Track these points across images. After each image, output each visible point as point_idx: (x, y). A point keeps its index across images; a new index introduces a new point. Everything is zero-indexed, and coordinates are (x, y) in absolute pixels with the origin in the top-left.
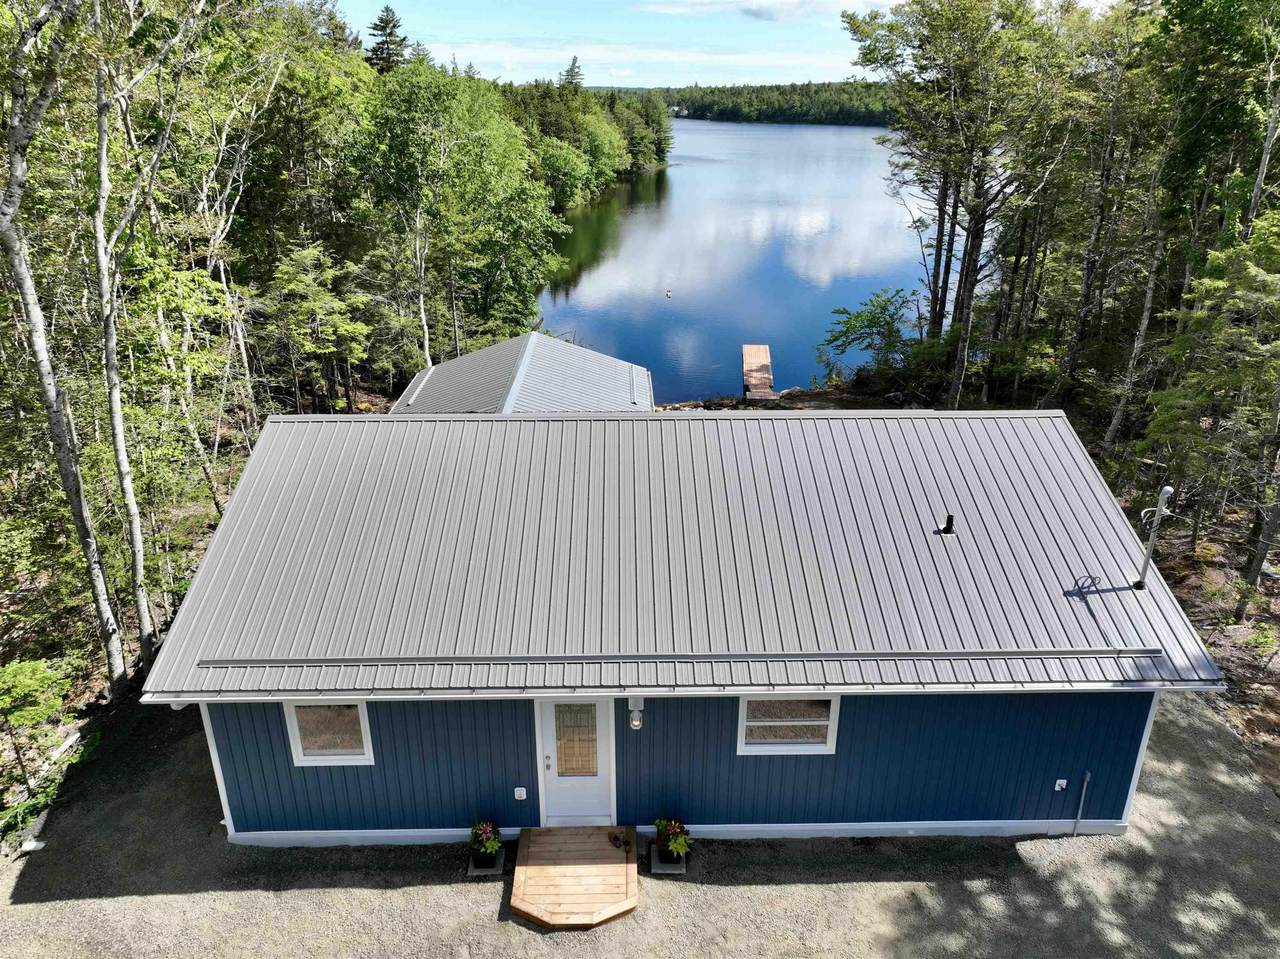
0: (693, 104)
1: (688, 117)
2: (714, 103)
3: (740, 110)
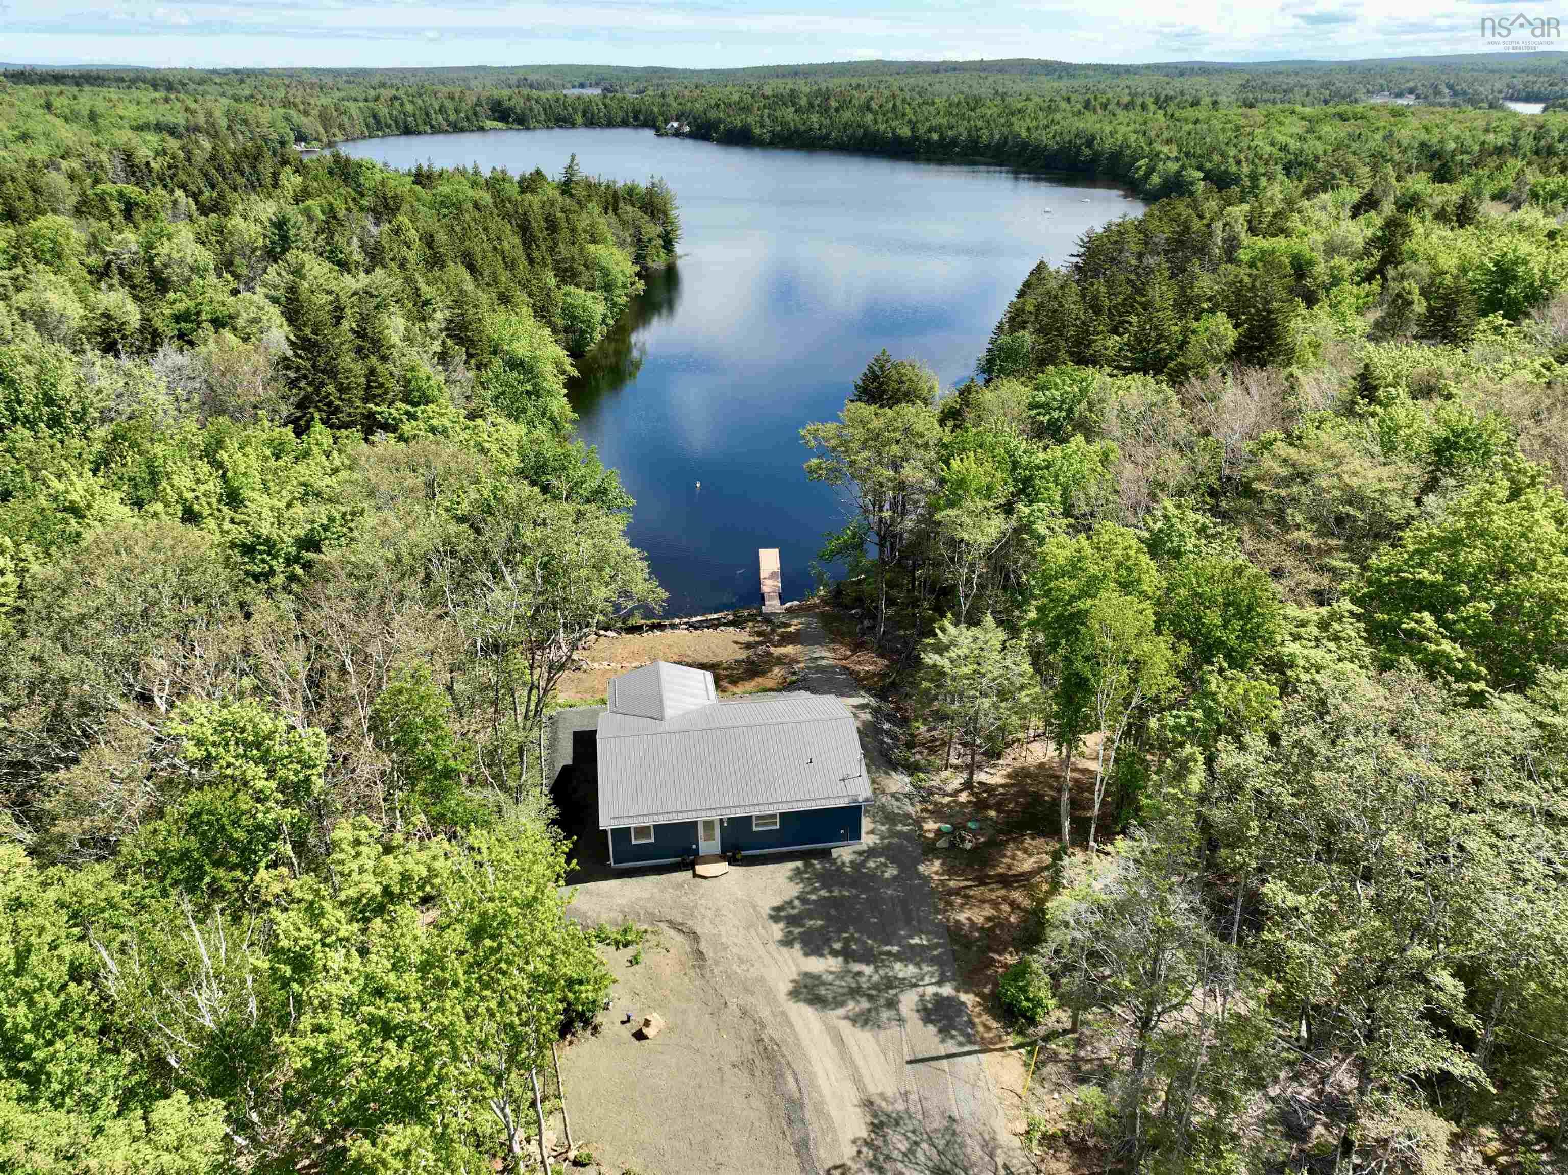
0: (695, 119)
1: (692, 136)
3: (750, 130)
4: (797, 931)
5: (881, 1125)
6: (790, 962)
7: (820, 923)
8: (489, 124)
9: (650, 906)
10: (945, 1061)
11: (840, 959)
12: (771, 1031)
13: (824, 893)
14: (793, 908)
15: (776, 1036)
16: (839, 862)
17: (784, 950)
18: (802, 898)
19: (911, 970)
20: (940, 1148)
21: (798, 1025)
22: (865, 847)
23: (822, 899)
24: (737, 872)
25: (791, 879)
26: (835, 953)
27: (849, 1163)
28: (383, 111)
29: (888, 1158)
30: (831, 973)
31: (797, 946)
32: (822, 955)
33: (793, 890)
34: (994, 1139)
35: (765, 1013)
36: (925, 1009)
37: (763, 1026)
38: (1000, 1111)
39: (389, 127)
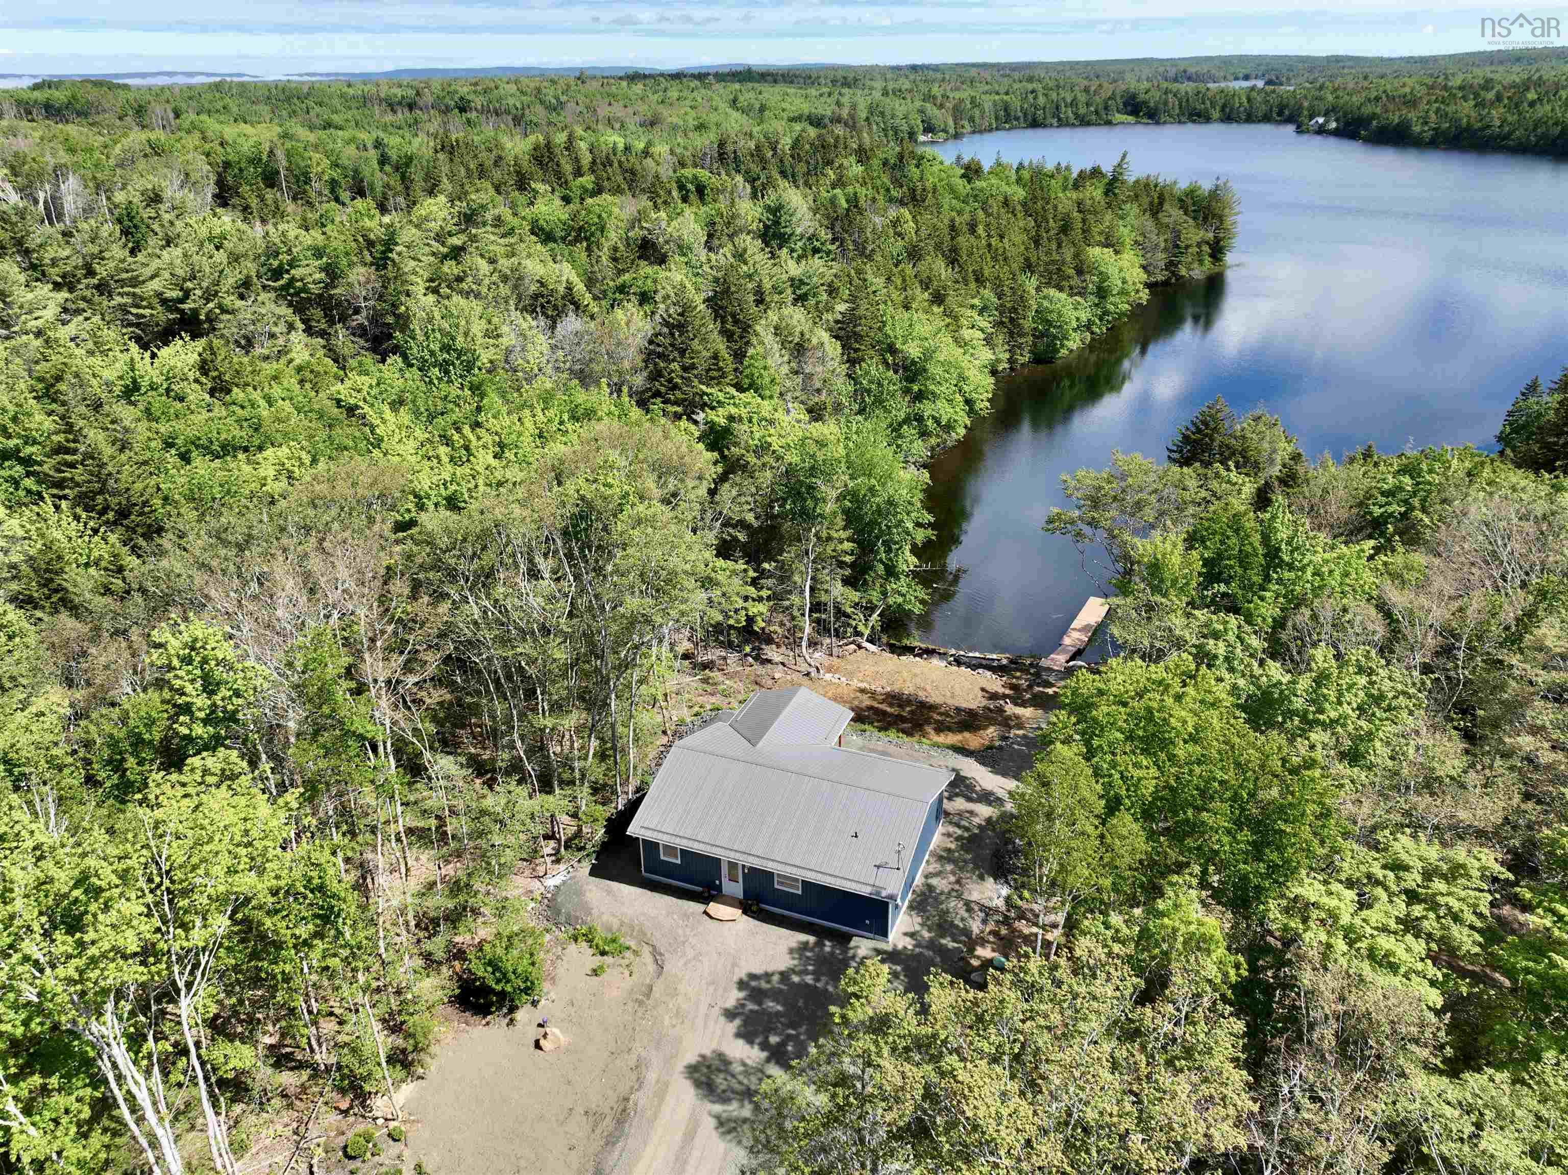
0: (1345, 115)
1: (1337, 133)
2: (1374, 116)
3: (1409, 127)
4: (751, 1006)
6: (718, 1032)
7: (779, 1008)
8: (1119, 117)
9: (647, 925)
11: (764, 1054)
12: (642, 1099)
13: (809, 979)
14: (768, 982)
15: (641, 1103)
16: (851, 953)
17: (722, 1019)
18: (784, 976)
22: (888, 947)
23: (805, 986)
24: (746, 923)
25: (791, 951)
26: (764, 1046)
28: (1016, 103)
30: (744, 1064)
31: (737, 1022)
32: (751, 1042)
33: (784, 962)
35: (652, 1076)
37: (640, 1088)
39: (1017, 119)
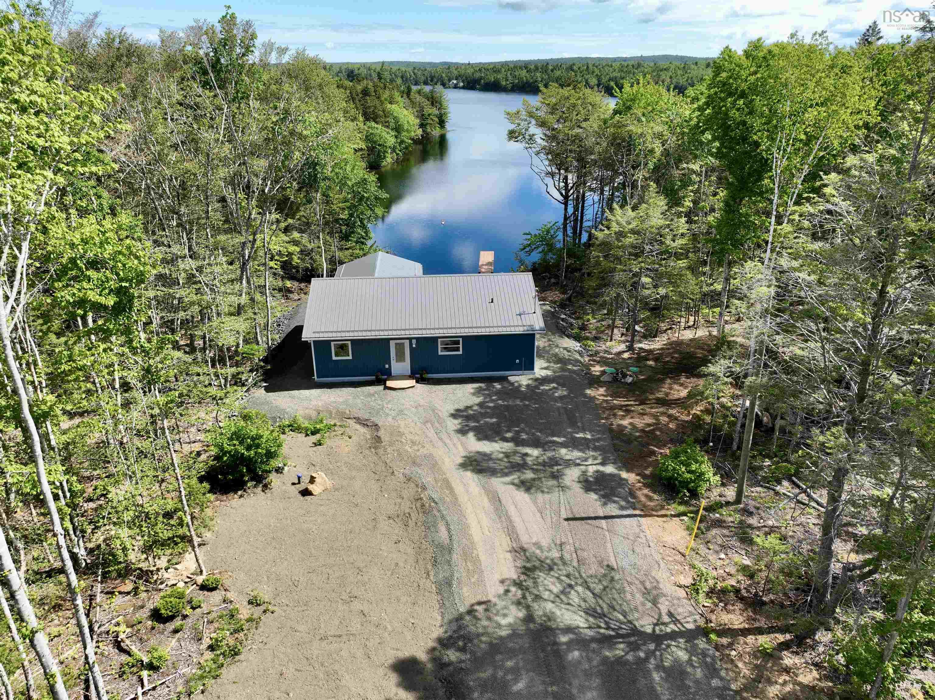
1: (463, 88)
5: (533, 569)
7: (494, 420)
9: (342, 407)
10: (603, 522)
11: (510, 444)
12: (432, 493)
13: (500, 403)
14: (473, 411)
15: (435, 496)
16: (516, 386)
18: (481, 405)
19: (576, 454)
20: (597, 591)
21: (459, 489)
22: (538, 377)
24: (422, 387)
25: (473, 394)
26: (505, 440)
27: (494, 600)
29: (538, 598)
30: (501, 452)
31: (471, 434)
32: (492, 440)
33: (474, 400)
34: (656, 588)
36: (586, 481)
37: (424, 488)
38: (662, 565)
